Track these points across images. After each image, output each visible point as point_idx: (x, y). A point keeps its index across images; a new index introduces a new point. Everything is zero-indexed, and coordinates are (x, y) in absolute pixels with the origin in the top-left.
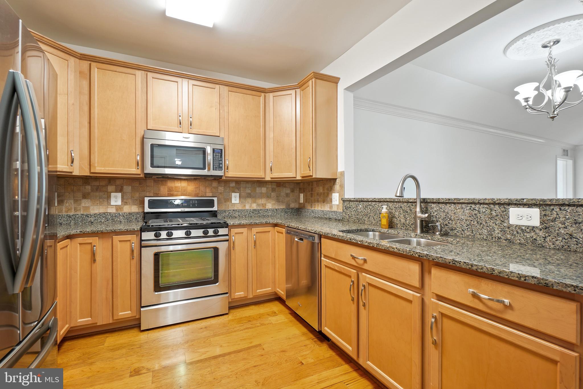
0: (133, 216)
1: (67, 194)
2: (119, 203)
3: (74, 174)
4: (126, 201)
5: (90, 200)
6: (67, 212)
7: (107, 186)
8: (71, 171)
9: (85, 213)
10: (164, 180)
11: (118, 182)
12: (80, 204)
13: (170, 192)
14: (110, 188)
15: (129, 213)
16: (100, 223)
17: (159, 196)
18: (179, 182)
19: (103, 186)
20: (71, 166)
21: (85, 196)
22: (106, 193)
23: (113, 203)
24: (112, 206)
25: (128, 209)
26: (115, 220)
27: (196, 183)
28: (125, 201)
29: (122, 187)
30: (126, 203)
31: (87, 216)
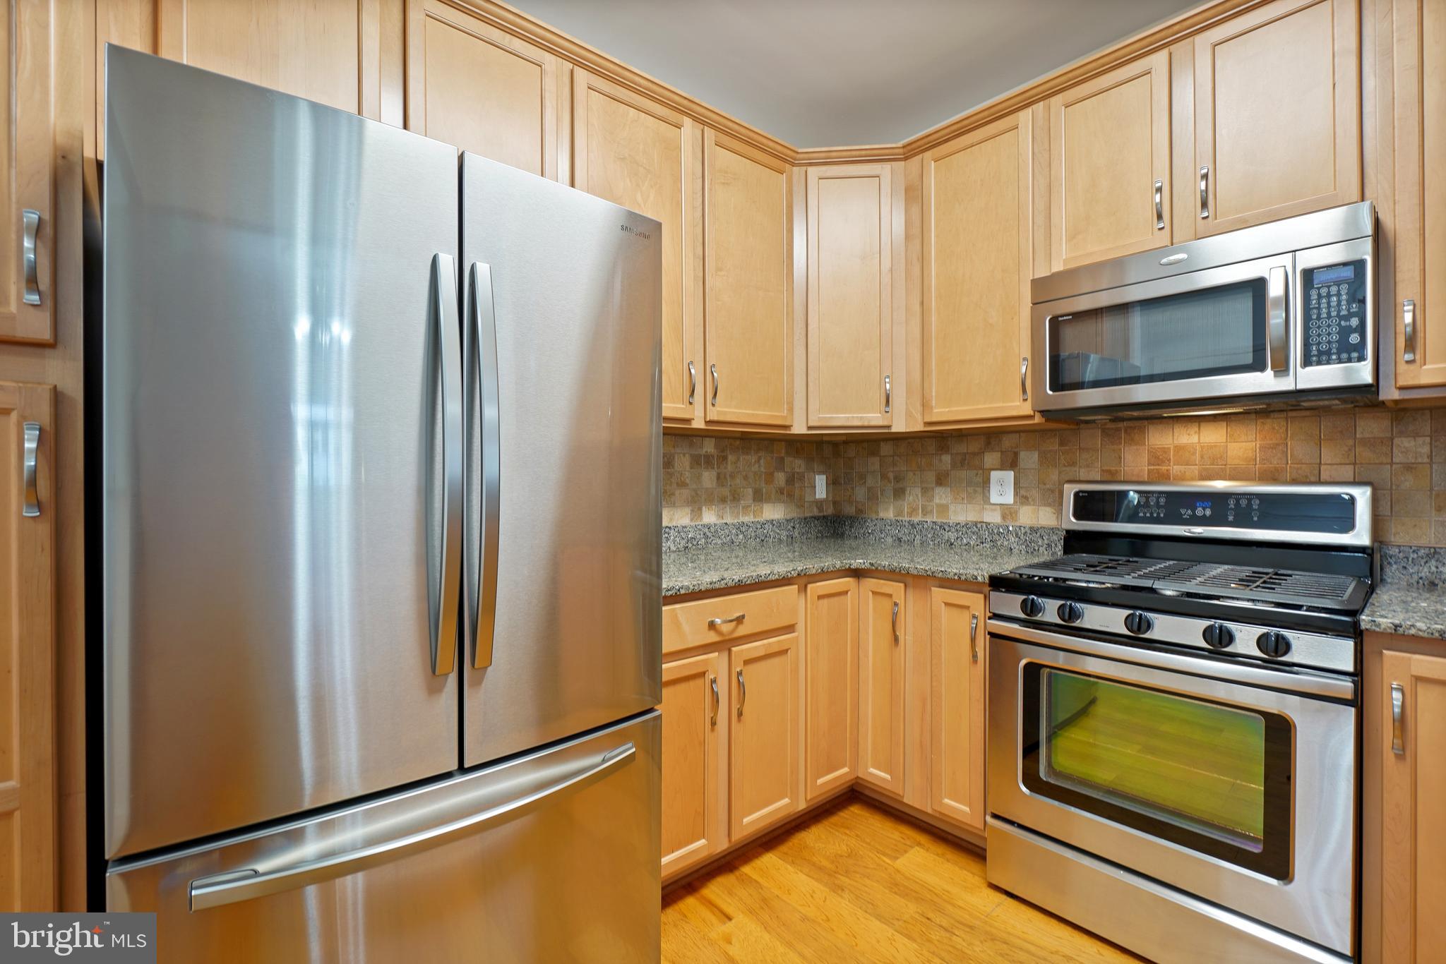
0: (1042, 537)
1: (910, 474)
2: (1009, 498)
3: (894, 430)
4: (1025, 494)
5: (949, 489)
6: (910, 514)
7: (980, 453)
8: (886, 423)
9: (939, 521)
10: (1135, 427)
11: (1007, 442)
12: (931, 500)
13: (1158, 465)
14: (991, 458)
15: (1031, 528)
16: (967, 547)
17: (1119, 479)
18: (1193, 428)
19: (974, 454)
20: (886, 412)
21: (941, 480)
22: (981, 472)
23: (995, 498)
24: (994, 507)
25: (1031, 516)
26: (999, 543)
27: (1266, 427)
28: (1023, 492)
29: (1016, 454)
30: (1026, 498)
31: (942, 527)
